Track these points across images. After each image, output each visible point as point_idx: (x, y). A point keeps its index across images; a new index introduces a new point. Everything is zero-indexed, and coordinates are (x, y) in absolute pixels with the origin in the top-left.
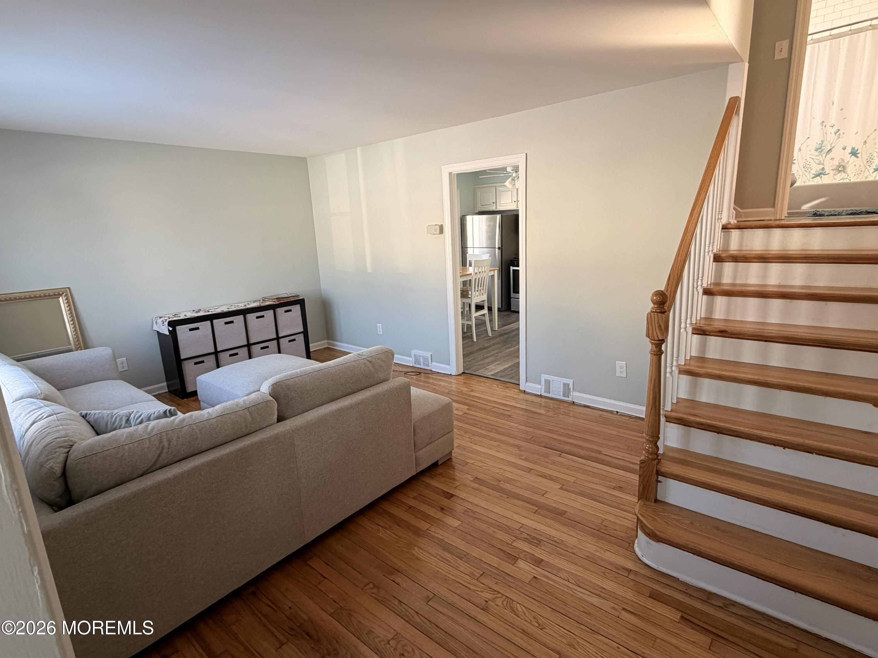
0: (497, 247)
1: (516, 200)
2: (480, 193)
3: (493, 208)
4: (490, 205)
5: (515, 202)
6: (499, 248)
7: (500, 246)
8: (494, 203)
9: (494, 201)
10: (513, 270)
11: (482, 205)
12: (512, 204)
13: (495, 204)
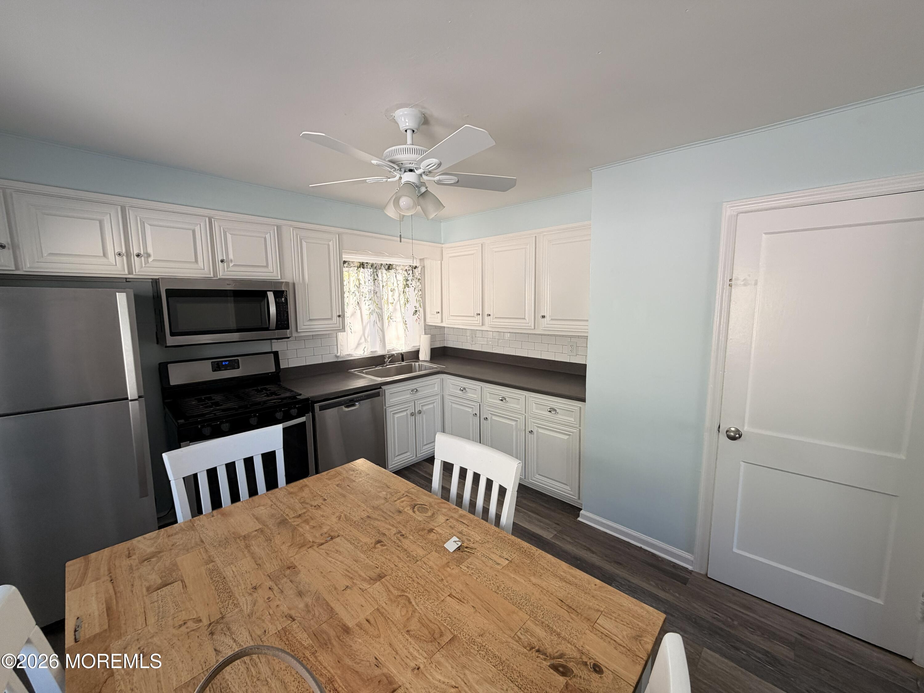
0: (132, 395)
6: (139, 398)
8: (2, 247)
13: (8, 252)
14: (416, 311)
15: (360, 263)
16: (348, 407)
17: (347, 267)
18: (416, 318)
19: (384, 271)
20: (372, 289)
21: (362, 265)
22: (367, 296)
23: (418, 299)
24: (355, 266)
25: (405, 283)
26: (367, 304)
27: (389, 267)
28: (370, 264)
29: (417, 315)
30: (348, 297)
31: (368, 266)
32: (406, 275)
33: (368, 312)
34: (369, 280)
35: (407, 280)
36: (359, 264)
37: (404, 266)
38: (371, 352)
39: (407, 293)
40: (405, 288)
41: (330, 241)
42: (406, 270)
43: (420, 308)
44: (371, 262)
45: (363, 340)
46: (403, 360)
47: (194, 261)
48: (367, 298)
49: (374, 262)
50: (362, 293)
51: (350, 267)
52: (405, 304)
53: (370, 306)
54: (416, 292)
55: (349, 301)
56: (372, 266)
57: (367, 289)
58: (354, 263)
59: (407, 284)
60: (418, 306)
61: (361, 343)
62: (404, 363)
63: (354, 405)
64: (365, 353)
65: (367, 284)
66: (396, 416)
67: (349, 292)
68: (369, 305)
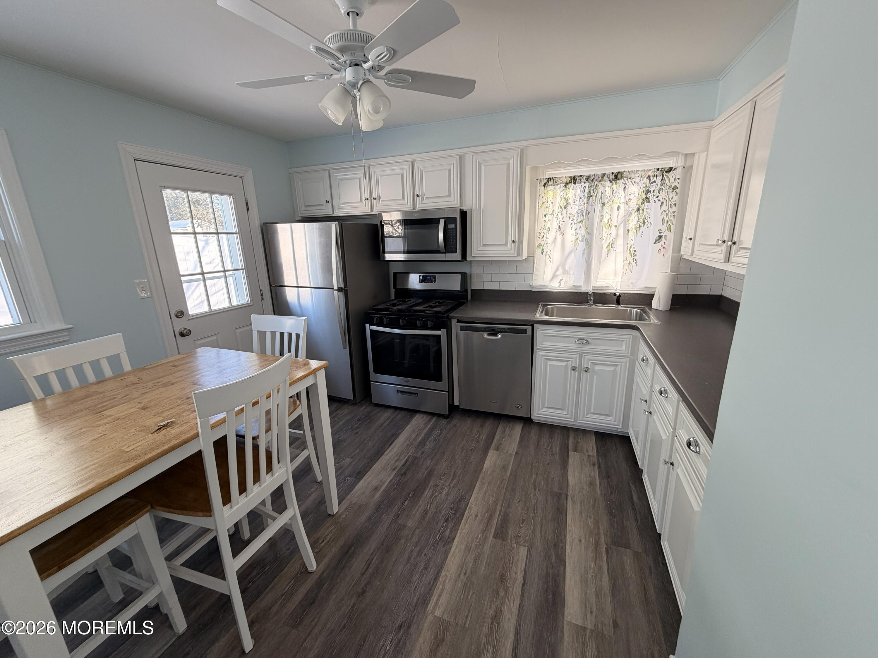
0: (335, 287)
1: (368, 196)
2: (300, 183)
3: (327, 211)
4: (322, 205)
5: (367, 199)
6: (340, 290)
7: (342, 286)
8: (327, 202)
9: (329, 199)
10: (372, 331)
11: (306, 206)
12: (361, 204)
13: (330, 204)
14: (660, 237)
15: (570, 177)
16: (490, 335)
17: (551, 185)
18: (660, 247)
19: (608, 183)
20: (585, 209)
21: (574, 180)
22: (575, 218)
23: (666, 219)
24: (562, 183)
25: (644, 196)
26: (574, 228)
27: (617, 176)
28: (585, 177)
29: (662, 243)
30: (549, 220)
31: (582, 180)
32: (648, 184)
33: (574, 239)
34: (581, 198)
35: (648, 191)
36: (569, 179)
37: (644, 170)
38: (574, 286)
39: (645, 211)
40: (643, 203)
41: (510, 159)
42: (649, 176)
43: (667, 233)
44: (587, 174)
45: (560, 271)
46: (618, 303)
47: (401, 198)
48: (575, 221)
49: (592, 173)
50: (569, 215)
51: (557, 185)
52: (640, 226)
53: (577, 231)
54: (665, 208)
55: (551, 224)
56: (587, 179)
57: (576, 210)
58: (561, 179)
59: (646, 198)
60: (664, 228)
61: (557, 276)
62: (620, 307)
63: (496, 335)
64: (561, 286)
65: (577, 203)
66: (550, 363)
67: (551, 214)
68: (576, 229)
